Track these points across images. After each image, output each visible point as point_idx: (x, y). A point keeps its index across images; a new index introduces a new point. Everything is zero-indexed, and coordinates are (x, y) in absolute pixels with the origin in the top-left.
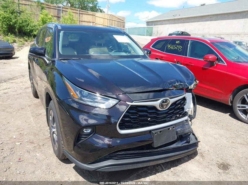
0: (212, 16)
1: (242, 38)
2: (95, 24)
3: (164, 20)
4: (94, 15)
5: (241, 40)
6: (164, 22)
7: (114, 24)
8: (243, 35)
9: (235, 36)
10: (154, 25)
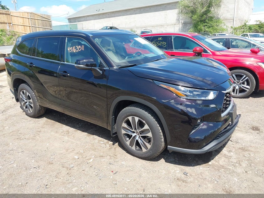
0: (135, 10)
1: (166, 29)
2: (11, 25)
3: (88, 16)
4: (9, 14)
5: (165, 30)
6: (88, 18)
7: (38, 23)
8: (166, 26)
9: (160, 28)
10: (78, 22)
